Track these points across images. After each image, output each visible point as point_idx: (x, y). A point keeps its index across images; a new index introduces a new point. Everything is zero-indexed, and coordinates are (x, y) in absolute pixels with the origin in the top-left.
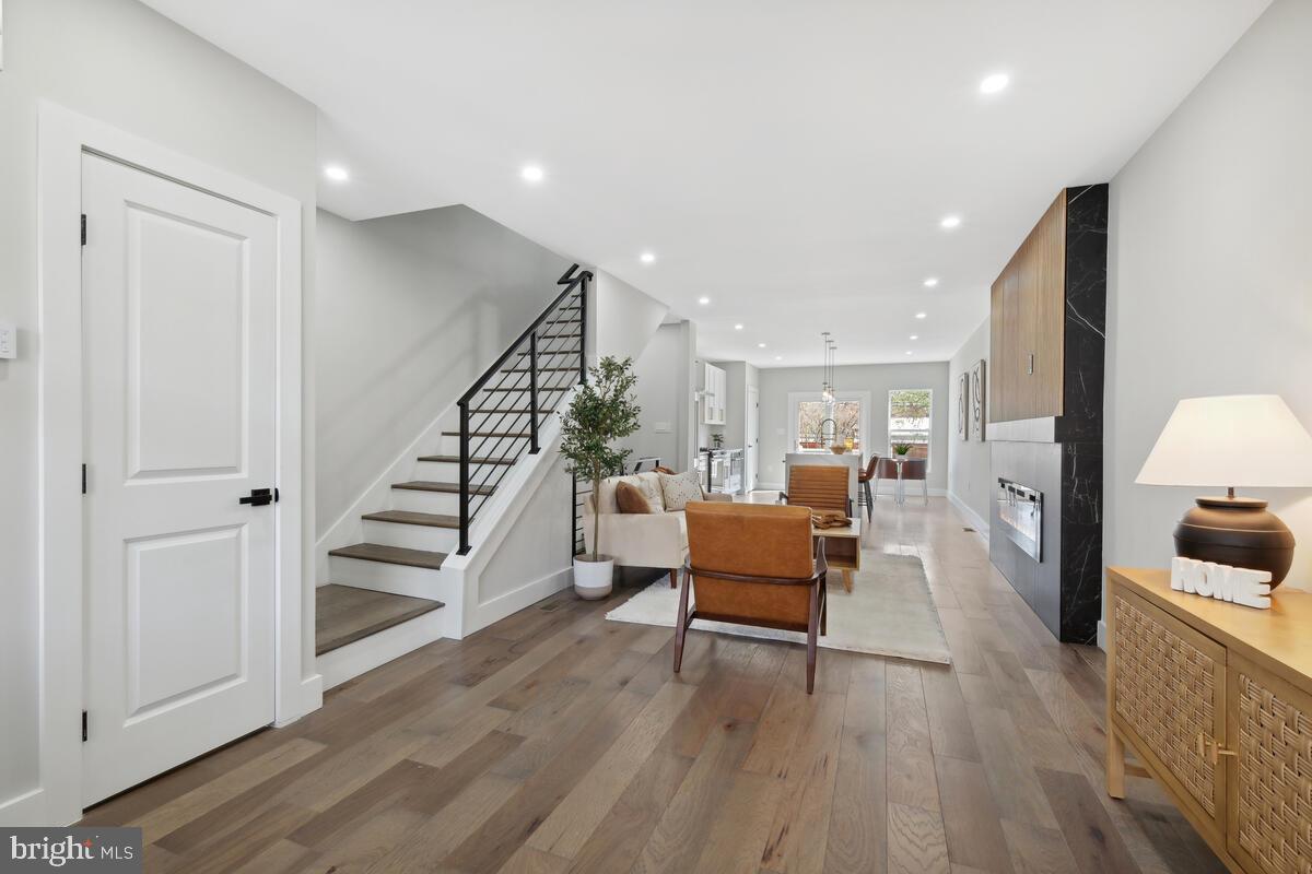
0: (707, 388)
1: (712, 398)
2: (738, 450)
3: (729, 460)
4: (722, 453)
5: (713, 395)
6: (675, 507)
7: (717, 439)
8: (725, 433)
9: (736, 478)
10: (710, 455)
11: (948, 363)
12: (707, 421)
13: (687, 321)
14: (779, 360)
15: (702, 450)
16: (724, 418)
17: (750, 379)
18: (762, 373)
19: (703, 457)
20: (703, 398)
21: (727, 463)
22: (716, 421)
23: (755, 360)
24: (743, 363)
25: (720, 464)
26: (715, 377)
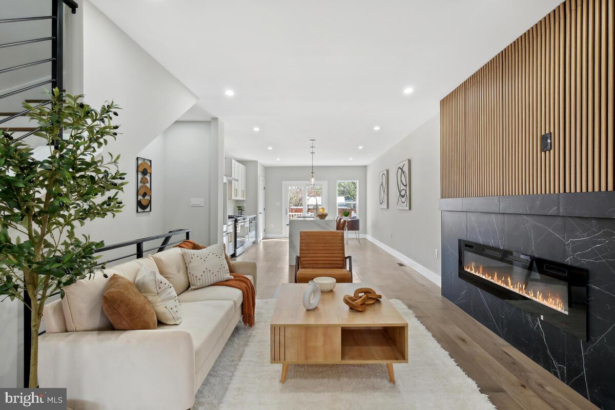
0: (233, 176)
1: (236, 182)
2: (254, 216)
3: (248, 222)
4: (244, 219)
5: (238, 180)
6: (199, 284)
7: (240, 209)
8: (245, 205)
9: (253, 233)
10: (236, 221)
11: (366, 167)
12: (234, 198)
13: (217, 118)
14: (278, 161)
15: (230, 217)
16: (245, 196)
17: (260, 172)
18: (267, 169)
19: (231, 222)
20: (230, 182)
21: (247, 225)
22: (240, 198)
23: (264, 160)
24: (256, 162)
25: (242, 226)
26: (238, 171)
